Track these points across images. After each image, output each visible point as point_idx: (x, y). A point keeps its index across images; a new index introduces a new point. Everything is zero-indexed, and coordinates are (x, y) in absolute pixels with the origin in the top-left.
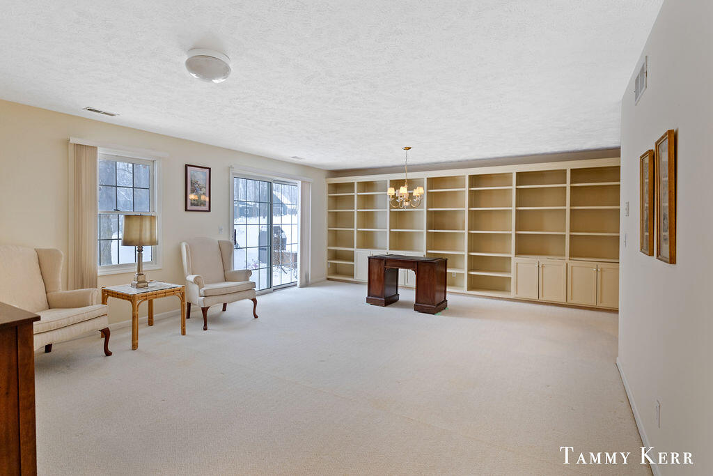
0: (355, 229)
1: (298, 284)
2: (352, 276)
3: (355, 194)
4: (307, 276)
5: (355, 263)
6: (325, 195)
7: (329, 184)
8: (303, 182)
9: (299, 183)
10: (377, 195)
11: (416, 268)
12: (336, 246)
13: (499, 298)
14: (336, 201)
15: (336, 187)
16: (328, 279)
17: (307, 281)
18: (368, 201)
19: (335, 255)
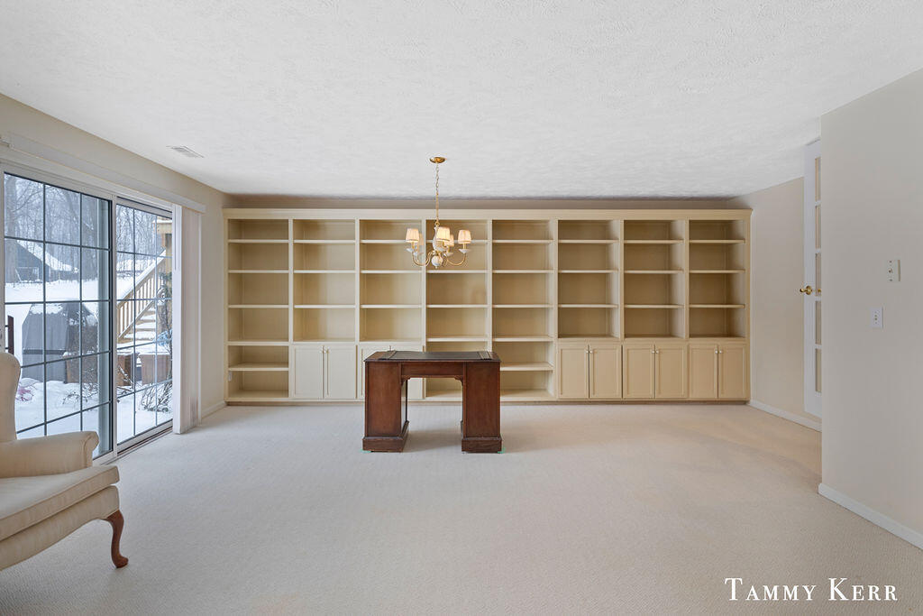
0: (291, 307)
1: (177, 427)
2: (285, 391)
3: (291, 241)
4: (194, 408)
5: (291, 369)
6: (222, 240)
7: (229, 220)
8: (185, 209)
9: (177, 211)
10: (325, 245)
11: (464, 375)
12: (241, 338)
13: (535, 403)
14: (240, 253)
15: (240, 227)
16: (229, 404)
17: (194, 418)
18: (308, 253)
19: (241, 357)
